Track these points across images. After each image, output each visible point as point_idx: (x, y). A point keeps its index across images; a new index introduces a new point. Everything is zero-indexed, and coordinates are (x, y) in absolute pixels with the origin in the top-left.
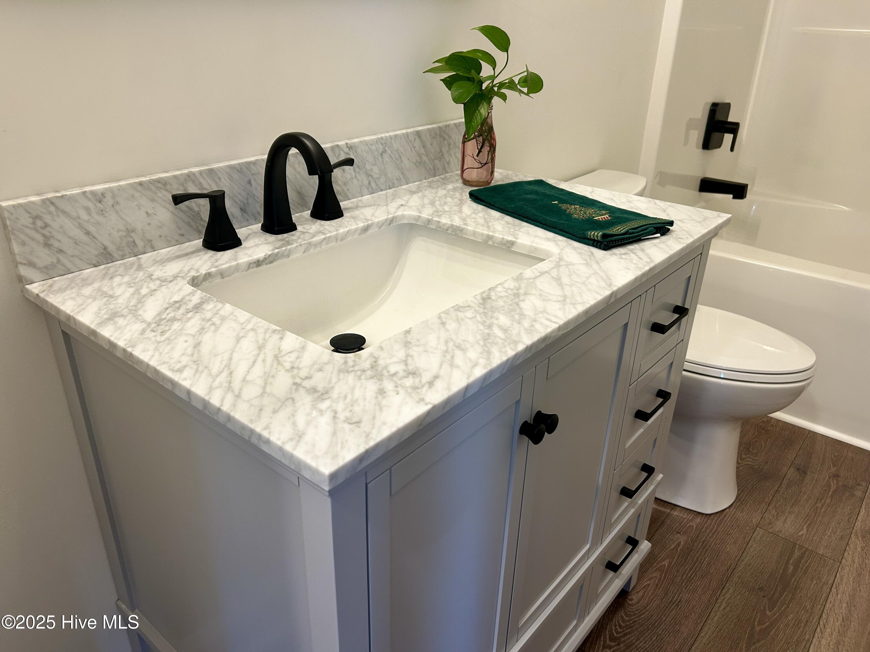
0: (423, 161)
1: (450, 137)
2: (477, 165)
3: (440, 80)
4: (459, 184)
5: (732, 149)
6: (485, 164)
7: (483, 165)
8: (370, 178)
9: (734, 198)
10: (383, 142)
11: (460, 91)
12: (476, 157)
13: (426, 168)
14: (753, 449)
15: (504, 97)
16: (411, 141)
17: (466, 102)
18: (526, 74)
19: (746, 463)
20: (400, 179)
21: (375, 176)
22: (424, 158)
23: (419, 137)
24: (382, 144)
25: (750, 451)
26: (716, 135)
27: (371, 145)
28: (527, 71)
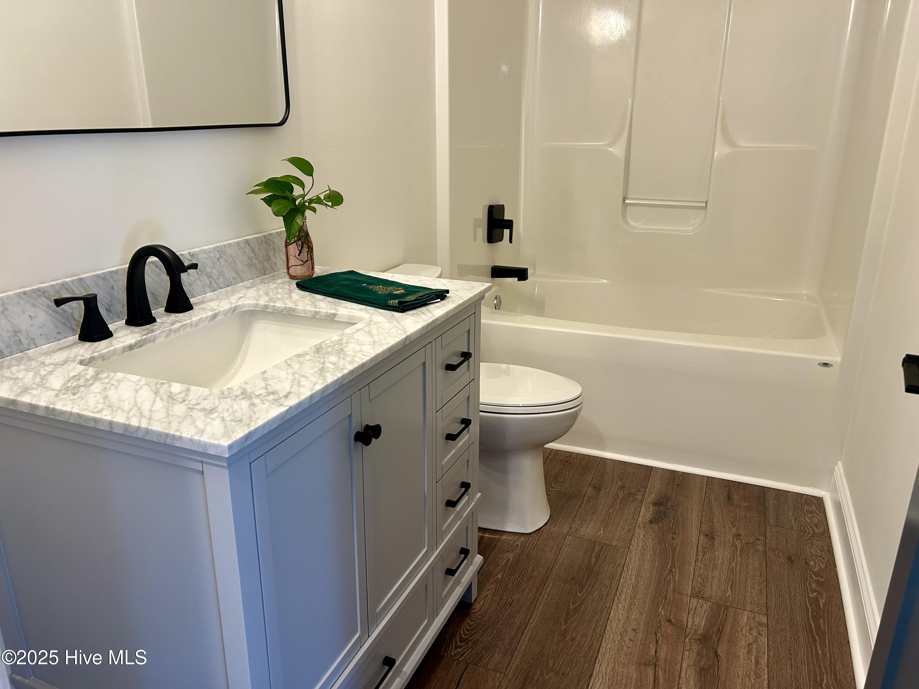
0: (254, 263)
1: (274, 243)
2: (300, 263)
3: (261, 199)
4: (287, 279)
5: (511, 241)
6: (306, 261)
7: (304, 262)
8: (211, 279)
9: (518, 280)
10: (219, 249)
11: (279, 207)
12: (298, 257)
13: (256, 268)
14: (560, 479)
15: (314, 210)
16: (242, 248)
17: (284, 215)
18: (328, 192)
19: (556, 490)
20: (236, 278)
21: (215, 277)
22: (255, 261)
23: (248, 245)
24: (218, 251)
25: (558, 481)
26: (497, 231)
27: (209, 252)
28: (329, 189)
